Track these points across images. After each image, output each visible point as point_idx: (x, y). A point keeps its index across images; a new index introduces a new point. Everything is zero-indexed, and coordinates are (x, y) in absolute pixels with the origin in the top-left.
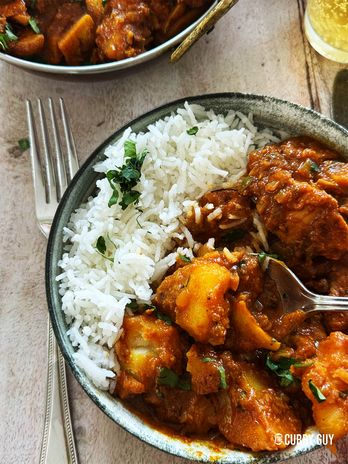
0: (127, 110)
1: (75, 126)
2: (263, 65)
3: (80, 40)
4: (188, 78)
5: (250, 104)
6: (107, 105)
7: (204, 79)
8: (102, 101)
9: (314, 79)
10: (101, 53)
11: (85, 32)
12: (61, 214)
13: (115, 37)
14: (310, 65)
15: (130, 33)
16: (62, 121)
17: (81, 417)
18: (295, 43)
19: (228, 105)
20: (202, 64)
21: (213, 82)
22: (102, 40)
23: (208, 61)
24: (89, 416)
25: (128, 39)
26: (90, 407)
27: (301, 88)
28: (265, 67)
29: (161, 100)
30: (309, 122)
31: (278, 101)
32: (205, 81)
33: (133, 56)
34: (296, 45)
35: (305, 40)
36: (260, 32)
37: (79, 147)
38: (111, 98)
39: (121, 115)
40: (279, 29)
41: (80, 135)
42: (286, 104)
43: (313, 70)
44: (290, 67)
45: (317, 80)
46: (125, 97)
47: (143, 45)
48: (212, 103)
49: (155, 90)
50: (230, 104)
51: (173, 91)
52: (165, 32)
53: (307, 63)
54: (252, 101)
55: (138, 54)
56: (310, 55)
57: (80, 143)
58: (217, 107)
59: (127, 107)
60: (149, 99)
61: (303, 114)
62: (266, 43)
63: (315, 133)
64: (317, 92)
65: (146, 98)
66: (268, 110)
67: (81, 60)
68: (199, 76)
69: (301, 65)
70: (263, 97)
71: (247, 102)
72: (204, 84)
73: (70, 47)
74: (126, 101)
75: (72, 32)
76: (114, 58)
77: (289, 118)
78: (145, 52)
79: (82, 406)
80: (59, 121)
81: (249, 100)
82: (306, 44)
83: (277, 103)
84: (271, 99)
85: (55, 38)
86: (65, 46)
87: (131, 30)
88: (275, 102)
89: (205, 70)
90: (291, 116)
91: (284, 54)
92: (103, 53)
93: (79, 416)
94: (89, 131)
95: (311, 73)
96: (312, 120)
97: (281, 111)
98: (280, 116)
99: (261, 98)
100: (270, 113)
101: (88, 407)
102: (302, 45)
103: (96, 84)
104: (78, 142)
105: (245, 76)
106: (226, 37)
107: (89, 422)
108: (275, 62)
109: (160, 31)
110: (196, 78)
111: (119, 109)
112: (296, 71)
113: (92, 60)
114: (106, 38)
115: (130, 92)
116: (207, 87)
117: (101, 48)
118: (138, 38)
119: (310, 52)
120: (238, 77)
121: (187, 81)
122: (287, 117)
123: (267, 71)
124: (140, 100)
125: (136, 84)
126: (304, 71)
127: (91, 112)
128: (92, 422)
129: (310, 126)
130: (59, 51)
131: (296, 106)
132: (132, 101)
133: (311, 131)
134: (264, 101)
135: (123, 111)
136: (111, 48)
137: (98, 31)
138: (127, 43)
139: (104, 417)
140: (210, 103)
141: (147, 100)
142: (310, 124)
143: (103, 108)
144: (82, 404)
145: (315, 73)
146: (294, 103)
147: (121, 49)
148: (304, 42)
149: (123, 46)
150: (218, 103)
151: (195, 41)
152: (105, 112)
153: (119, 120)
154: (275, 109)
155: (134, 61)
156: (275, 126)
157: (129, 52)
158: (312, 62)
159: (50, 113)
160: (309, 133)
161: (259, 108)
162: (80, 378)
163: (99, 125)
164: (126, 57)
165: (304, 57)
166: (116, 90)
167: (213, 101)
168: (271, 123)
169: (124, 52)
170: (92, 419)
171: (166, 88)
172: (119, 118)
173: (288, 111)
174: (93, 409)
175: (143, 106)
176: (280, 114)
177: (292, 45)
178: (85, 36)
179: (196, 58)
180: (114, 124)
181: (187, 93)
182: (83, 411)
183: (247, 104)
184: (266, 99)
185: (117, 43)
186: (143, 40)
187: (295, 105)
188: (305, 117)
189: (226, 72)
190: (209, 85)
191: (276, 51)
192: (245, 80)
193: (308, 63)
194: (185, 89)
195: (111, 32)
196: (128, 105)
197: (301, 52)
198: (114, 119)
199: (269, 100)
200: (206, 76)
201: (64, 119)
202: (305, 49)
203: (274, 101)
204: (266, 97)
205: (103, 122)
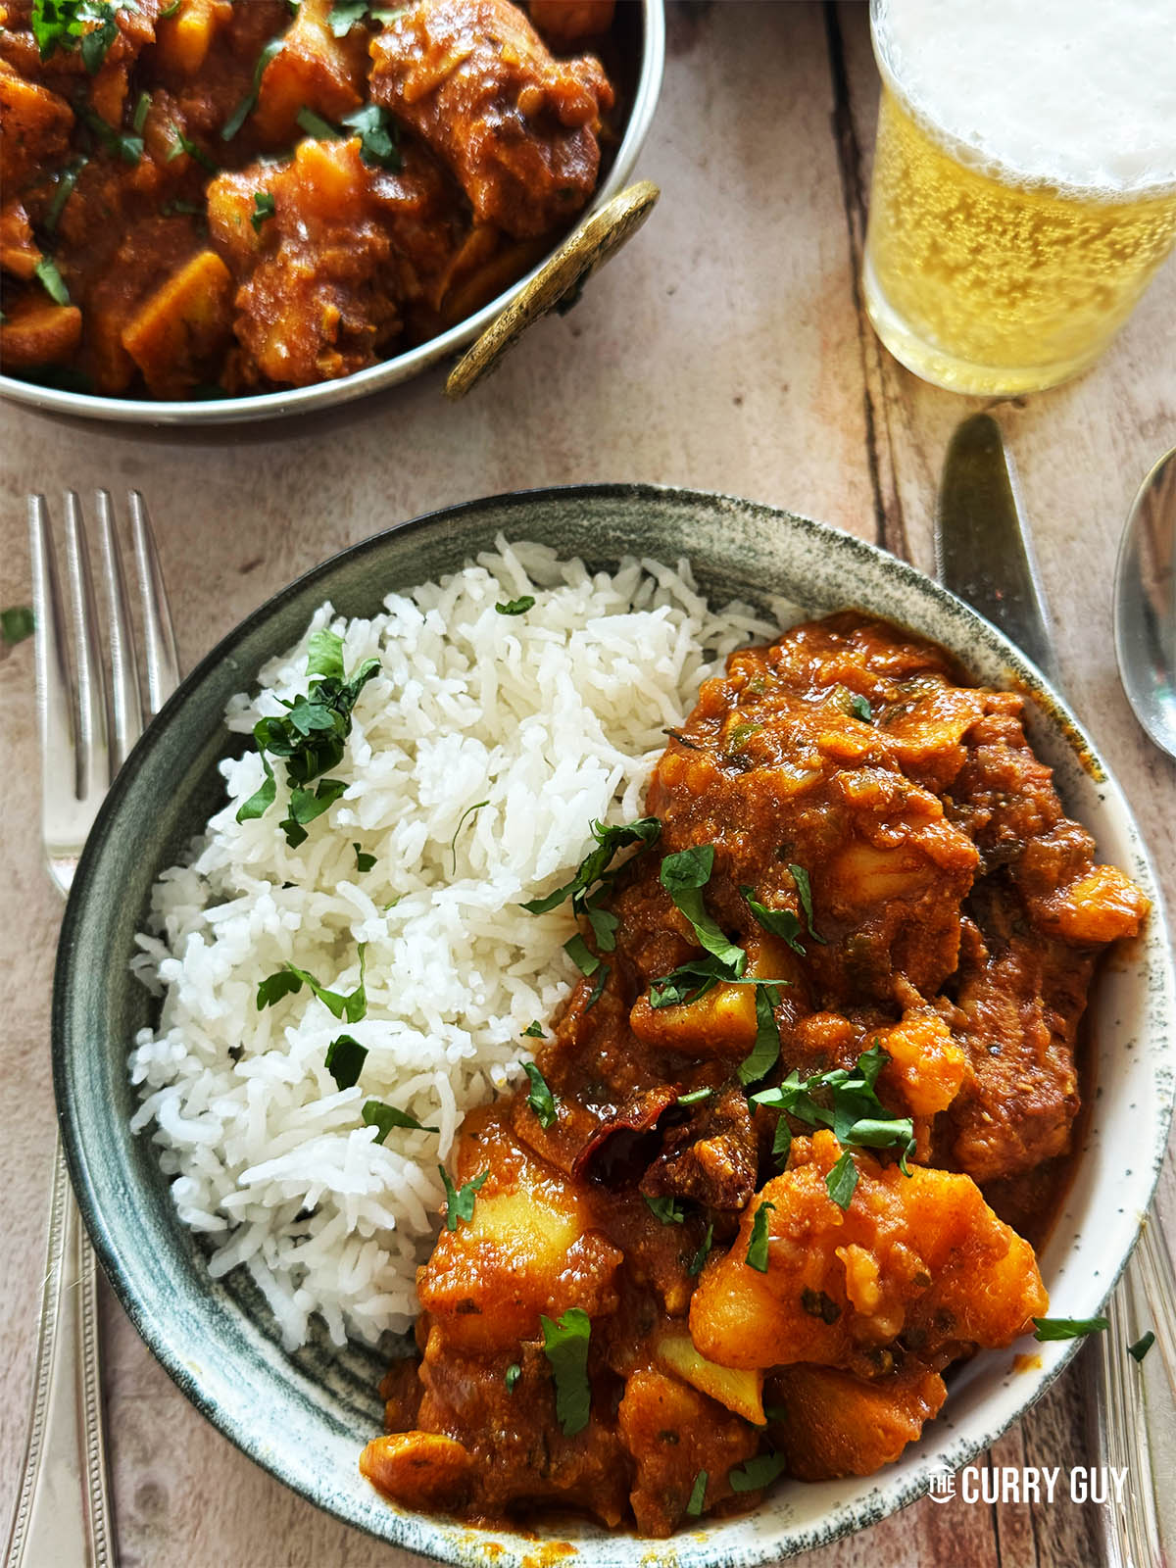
0: (332, 527)
1: (174, 572)
2: (738, 401)
3: (189, 326)
4: (517, 437)
5: (680, 517)
6: (274, 512)
7: (563, 440)
8: (257, 499)
9: (887, 444)
10: (250, 363)
11: (202, 303)
12: (109, 830)
13: (287, 320)
14: (878, 401)
15: (331, 310)
16: (134, 558)
17: (155, 1453)
18: (835, 337)
19: (617, 519)
20: (559, 395)
21: (591, 448)
22: (251, 325)
23: (577, 388)
24: (179, 1452)
25: (324, 327)
26: (183, 1423)
27: (849, 472)
28: (746, 407)
29: (435, 497)
30: (848, 572)
31: (756, 510)
32: (564, 447)
33: (338, 375)
34: (839, 345)
35: (864, 327)
36: (732, 305)
37: (183, 634)
38: (284, 491)
39: (312, 541)
40: (788, 296)
41: (187, 597)
42: (781, 520)
43: (886, 418)
44: (819, 408)
45: (897, 446)
46: (327, 489)
47: (371, 345)
48: (569, 514)
49: (418, 470)
50: (623, 515)
51: (472, 474)
52: (438, 307)
53: (868, 396)
54: (685, 510)
55: (354, 369)
56: (878, 372)
57: (188, 621)
58: (585, 523)
59: (334, 518)
60: (398, 496)
61: (830, 548)
62: (750, 337)
63: (868, 602)
64: (895, 483)
65: (391, 491)
66: (733, 535)
67: (192, 381)
68: (549, 431)
69: (850, 401)
70: (715, 497)
71: (669, 512)
72: (565, 455)
73: (157, 344)
74: (330, 499)
75: (163, 302)
76: (285, 379)
77: (792, 559)
78: (376, 364)
79: (159, 1421)
80: (126, 556)
81: (674, 505)
82: (870, 338)
83: (754, 516)
84: (739, 504)
85: (112, 318)
86: (139, 341)
87: (334, 301)
88: (750, 512)
89: (566, 413)
90: (796, 554)
91: (803, 371)
92: (255, 364)
93: (149, 1448)
94: (216, 586)
95: (881, 427)
96: (855, 566)
97: (768, 539)
98: (767, 551)
99: (710, 501)
100: (738, 542)
101: (176, 1422)
102: (857, 344)
103: (242, 452)
104: (181, 619)
105: (685, 435)
106: (631, 318)
107: (179, 1468)
108: (776, 391)
109: (423, 303)
110: (539, 438)
111: (308, 522)
112: (834, 419)
113: (224, 381)
114: (264, 320)
115: (343, 472)
116: (572, 462)
117: (247, 351)
118: (354, 323)
119: (880, 364)
120: (663, 436)
121: (515, 445)
122: (787, 556)
123: (750, 420)
124: (371, 498)
125: (362, 450)
126: (859, 421)
127: (224, 529)
128: (188, 1469)
129: (853, 584)
130: (125, 355)
131: (809, 526)
132: (347, 499)
133: (857, 596)
134: (718, 509)
135: (320, 531)
136: (277, 351)
137: (239, 299)
138: (322, 339)
139: (226, 1454)
140: (562, 513)
141: (391, 498)
142: (852, 577)
143: (259, 518)
144: (159, 1413)
145: (892, 425)
146: (803, 518)
147: (305, 353)
148: (862, 333)
149: (312, 347)
150: (585, 512)
151: (511, 339)
152: (265, 532)
153: (307, 554)
154: (753, 534)
155: (342, 391)
156: (757, 582)
157: (327, 365)
158: (884, 394)
159: (102, 531)
160: (851, 605)
161: (706, 529)
162: (144, 1320)
163: (247, 568)
164: (319, 377)
165: (861, 380)
166: (300, 468)
167: (572, 506)
168: (743, 571)
169: (314, 363)
170: (189, 1461)
171: (449, 465)
172: (306, 548)
173: (788, 540)
174: (192, 1431)
175: (381, 514)
176: (768, 548)
177: (825, 345)
178: (204, 311)
179: (543, 380)
180: (294, 566)
181: (512, 478)
182: (163, 1435)
183: (671, 517)
184: (725, 503)
185: (294, 338)
186: (370, 332)
187: (805, 522)
188: (835, 556)
189: (629, 420)
190: (578, 457)
191: (779, 362)
192: (685, 446)
193: (873, 396)
194: (509, 470)
195: (278, 304)
196: (337, 511)
197: (851, 366)
198: (290, 552)
199: (733, 506)
200: (570, 431)
201: (141, 553)
202: (863, 355)
203: (745, 509)
204: (723, 497)
205: (258, 561)
